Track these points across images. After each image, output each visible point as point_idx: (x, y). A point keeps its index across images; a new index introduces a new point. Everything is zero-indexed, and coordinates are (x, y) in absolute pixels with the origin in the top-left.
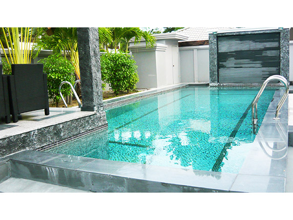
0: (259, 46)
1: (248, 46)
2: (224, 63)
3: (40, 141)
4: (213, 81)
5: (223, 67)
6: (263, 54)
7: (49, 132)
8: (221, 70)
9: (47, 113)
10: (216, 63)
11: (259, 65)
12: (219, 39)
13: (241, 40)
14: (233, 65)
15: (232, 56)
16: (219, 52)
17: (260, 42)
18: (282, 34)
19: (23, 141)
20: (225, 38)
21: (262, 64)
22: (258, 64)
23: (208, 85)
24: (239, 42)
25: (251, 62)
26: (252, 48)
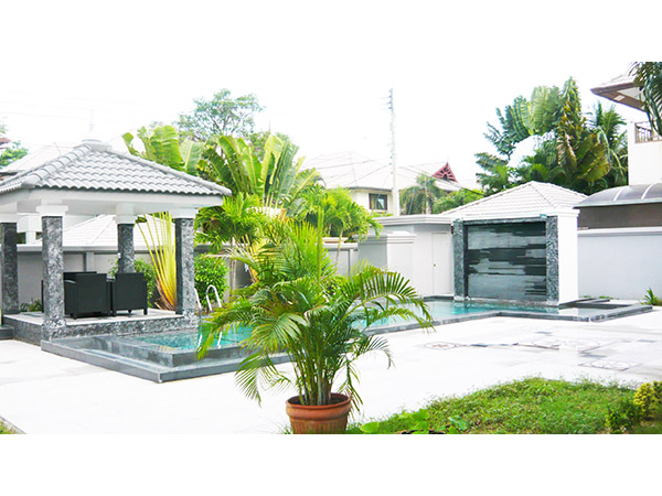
0: (521, 241)
1: (506, 240)
2: (475, 267)
3: (122, 330)
4: (458, 293)
5: (475, 272)
6: (527, 255)
7: (131, 326)
8: (471, 276)
9: (146, 313)
10: (462, 265)
11: (521, 272)
12: (470, 228)
13: (497, 232)
14: (487, 271)
15: (486, 256)
16: (470, 248)
17: (521, 235)
18: (547, 224)
19: (109, 328)
20: (477, 228)
21: (525, 270)
22: (520, 269)
23: (452, 298)
24: (495, 234)
25: (511, 266)
26: (512, 245)
